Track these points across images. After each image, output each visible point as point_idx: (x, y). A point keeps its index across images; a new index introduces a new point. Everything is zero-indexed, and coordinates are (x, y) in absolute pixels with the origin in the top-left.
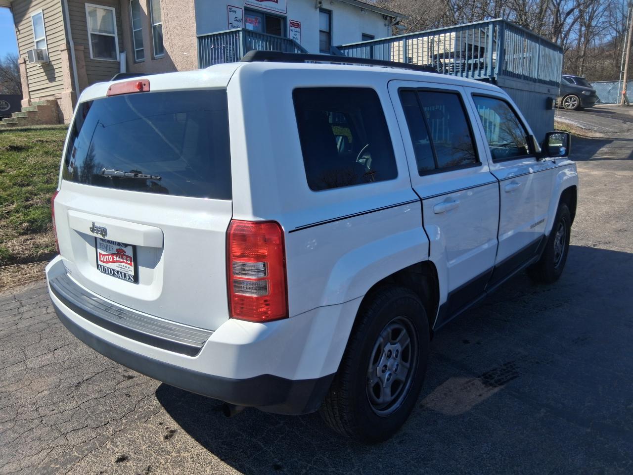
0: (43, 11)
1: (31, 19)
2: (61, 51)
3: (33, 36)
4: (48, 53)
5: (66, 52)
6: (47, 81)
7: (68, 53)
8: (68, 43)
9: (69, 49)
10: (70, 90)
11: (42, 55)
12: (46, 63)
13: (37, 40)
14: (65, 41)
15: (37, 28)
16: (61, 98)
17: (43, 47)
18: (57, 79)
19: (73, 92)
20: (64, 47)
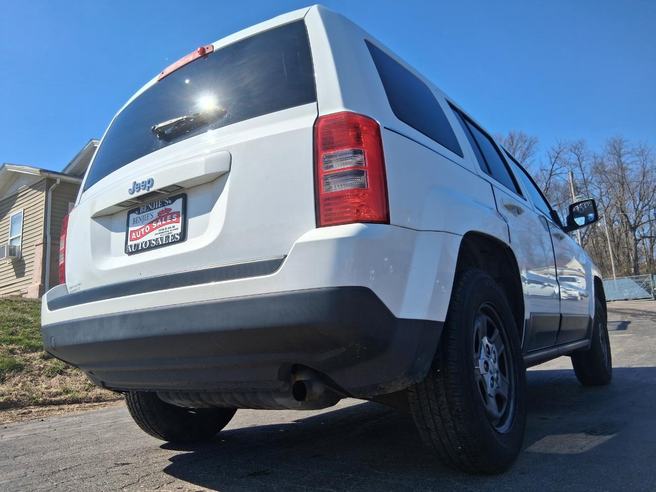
0: (24, 210)
1: (10, 219)
2: (36, 245)
3: (9, 234)
4: (22, 249)
5: (41, 247)
6: (15, 277)
7: (43, 247)
8: (45, 237)
9: (45, 243)
10: (39, 283)
11: (15, 251)
12: (17, 258)
13: (12, 238)
14: (42, 236)
15: (14, 227)
16: (27, 293)
17: (17, 244)
18: (26, 274)
19: (42, 284)
20: (41, 241)
